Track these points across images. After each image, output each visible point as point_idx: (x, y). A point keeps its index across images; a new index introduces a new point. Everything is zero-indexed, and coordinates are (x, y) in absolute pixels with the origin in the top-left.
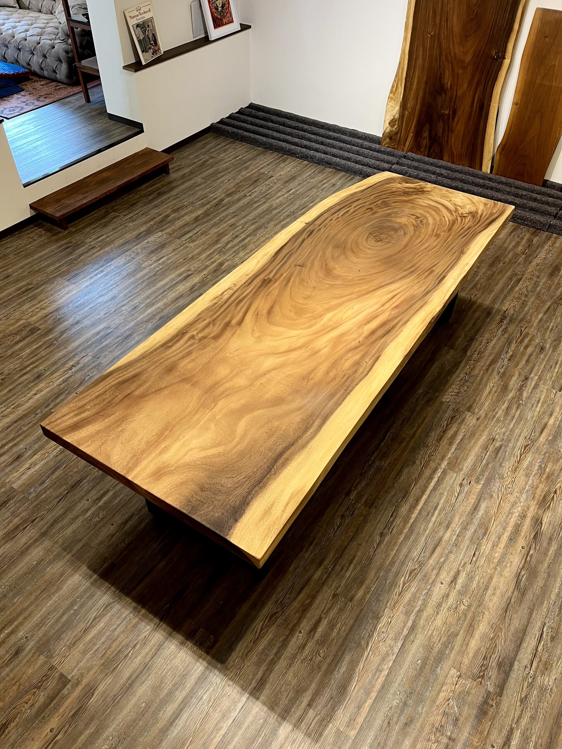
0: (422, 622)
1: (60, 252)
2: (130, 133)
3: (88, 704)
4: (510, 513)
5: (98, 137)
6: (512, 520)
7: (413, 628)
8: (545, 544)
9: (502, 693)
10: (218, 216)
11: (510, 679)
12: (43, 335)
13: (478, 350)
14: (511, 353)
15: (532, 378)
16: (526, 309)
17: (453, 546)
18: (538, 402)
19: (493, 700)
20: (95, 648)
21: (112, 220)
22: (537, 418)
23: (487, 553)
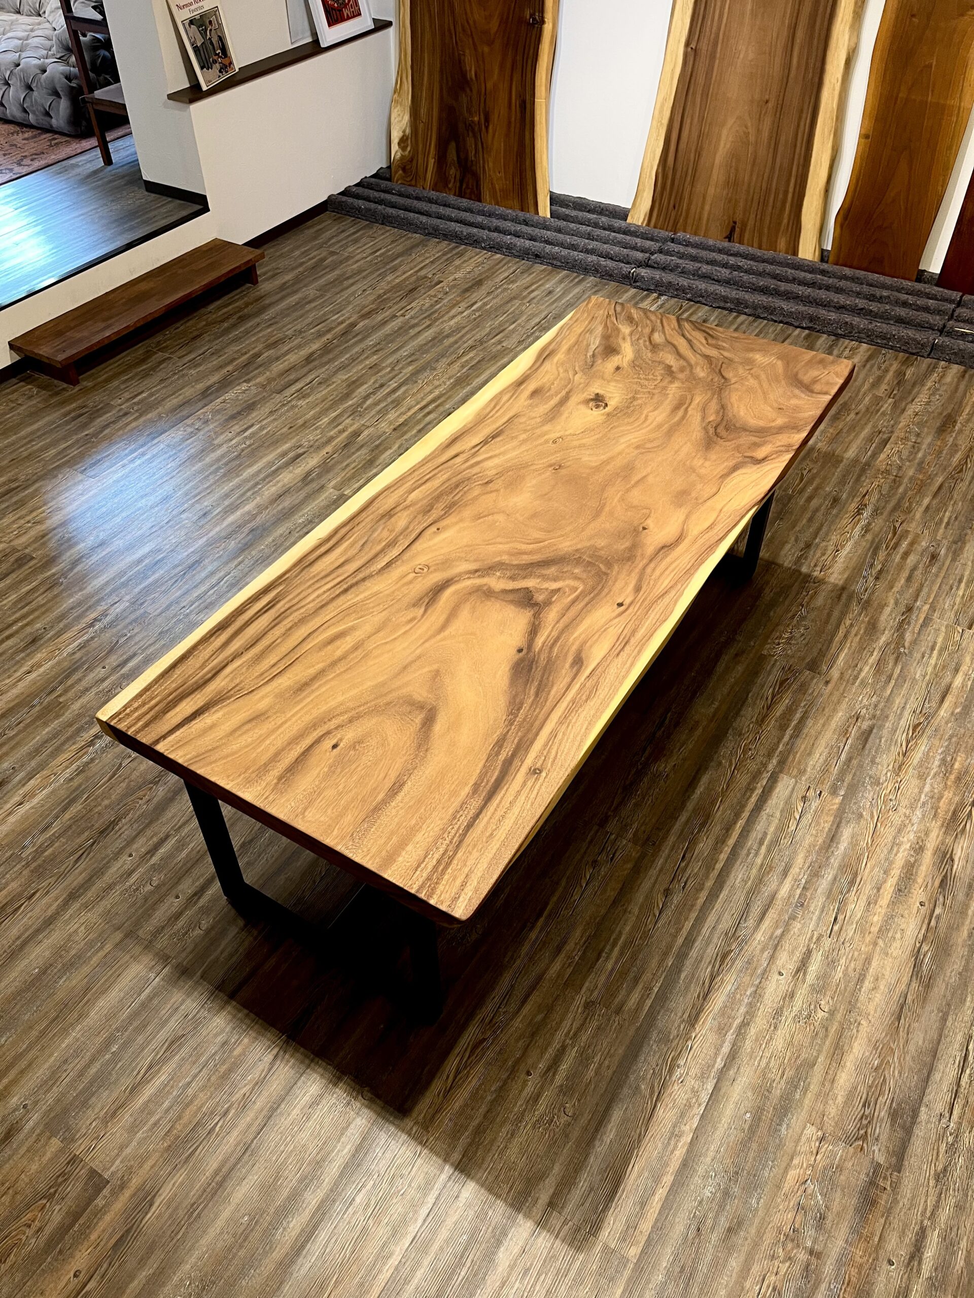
0: (748, 1044)
1: (67, 423)
2: (184, 213)
3: (144, 1222)
4: (895, 844)
5: (125, 223)
6: (900, 855)
7: (733, 1056)
8: (961, 896)
9: (902, 1165)
10: (346, 353)
11: (913, 1139)
12: (39, 568)
13: (820, 564)
14: (879, 567)
15: (920, 609)
16: (901, 490)
17: (796, 906)
18: (933, 649)
19: (885, 1178)
20: (153, 1120)
21: (158, 366)
22: (933, 676)
23: (859, 916)
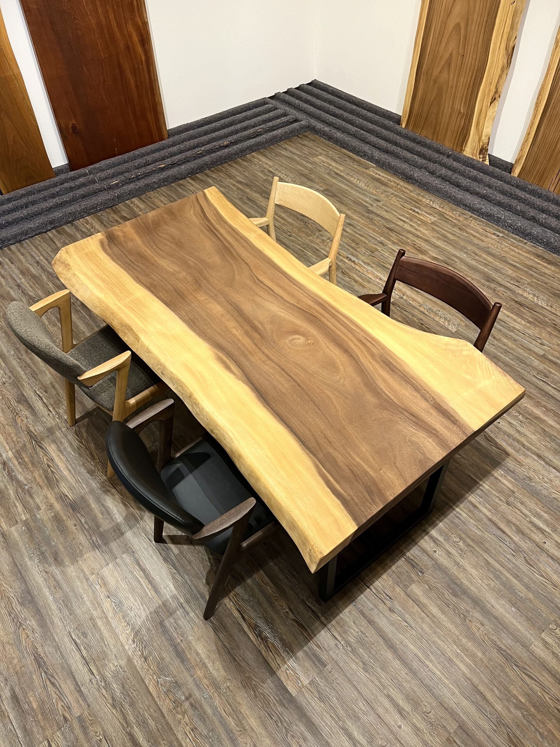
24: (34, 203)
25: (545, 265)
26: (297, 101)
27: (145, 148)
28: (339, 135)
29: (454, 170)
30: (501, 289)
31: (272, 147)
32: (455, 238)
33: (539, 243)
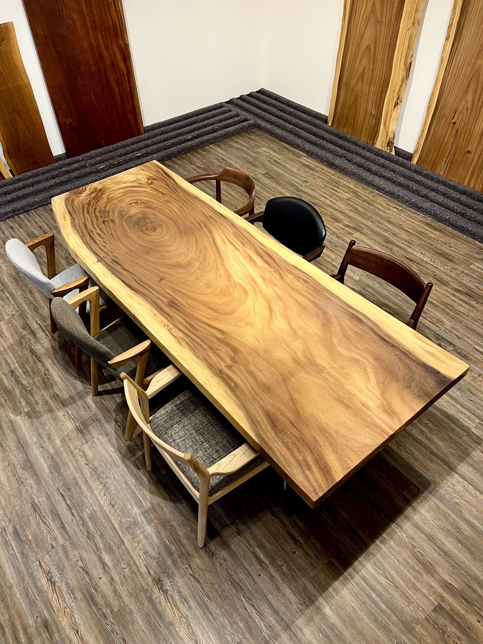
24: (38, 182)
25: (432, 231)
26: (247, 105)
27: (126, 141)
28: (278, 131)
29: (367, 159)
30: (397, 248)
31: (225, 140)
32: (364, 210)
33: (429, 214)
